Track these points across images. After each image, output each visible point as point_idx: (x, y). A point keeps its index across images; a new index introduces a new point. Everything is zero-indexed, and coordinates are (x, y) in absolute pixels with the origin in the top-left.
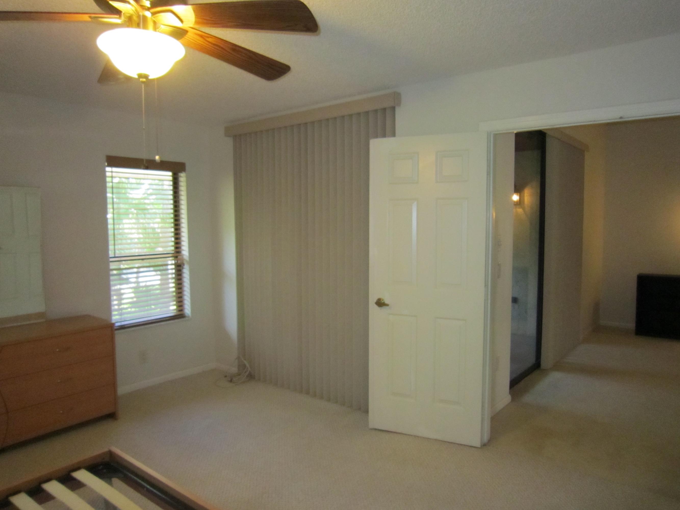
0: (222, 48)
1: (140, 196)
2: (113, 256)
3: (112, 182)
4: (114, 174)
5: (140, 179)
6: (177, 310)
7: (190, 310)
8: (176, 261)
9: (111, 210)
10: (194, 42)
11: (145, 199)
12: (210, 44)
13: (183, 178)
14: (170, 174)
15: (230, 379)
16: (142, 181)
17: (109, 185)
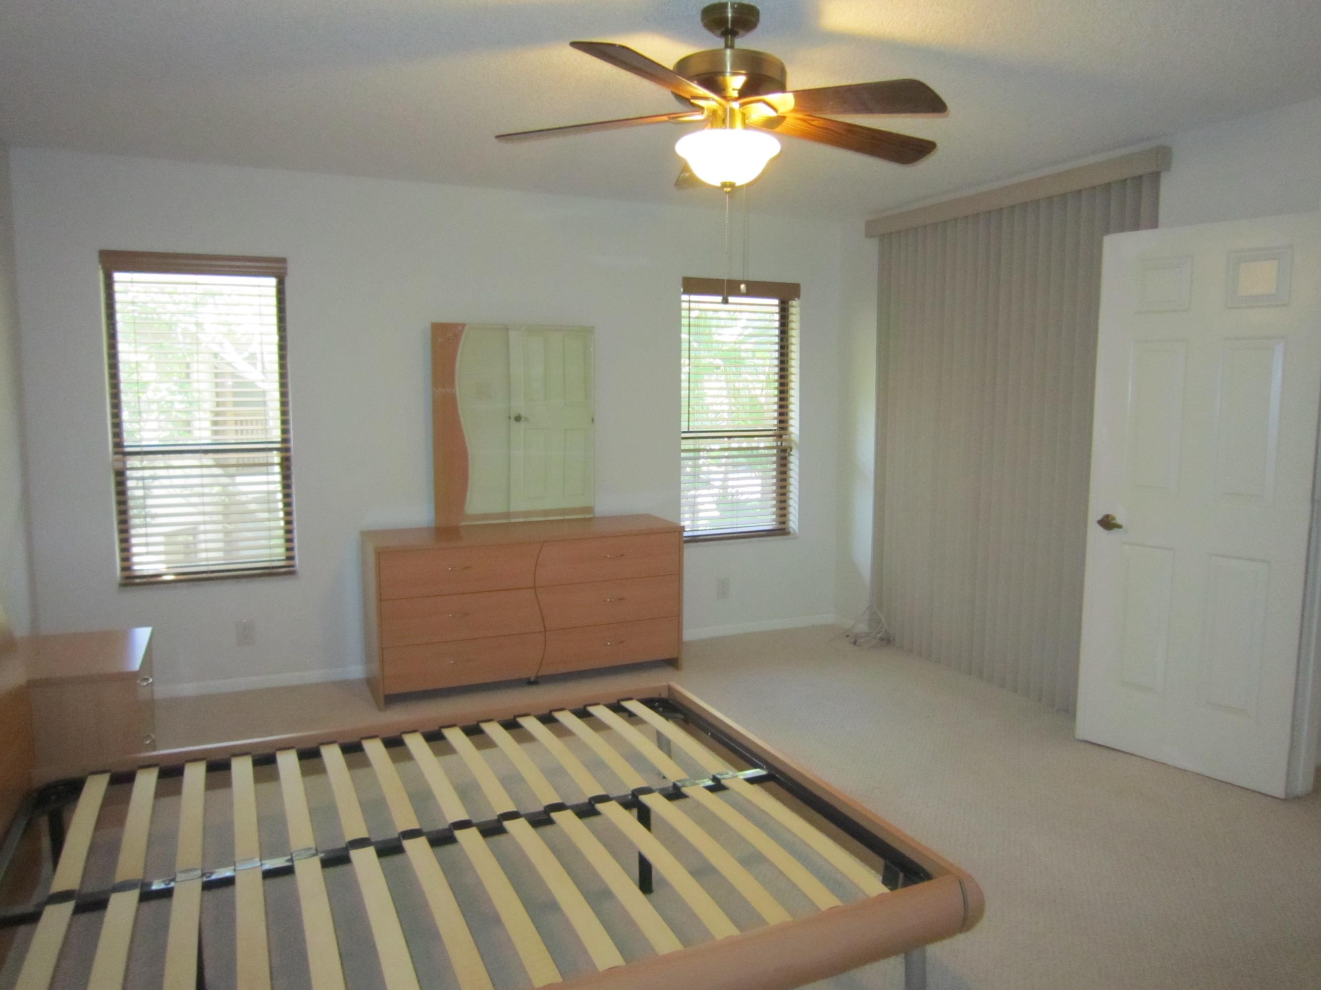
0: (834, 131)
1: (733, 339)
2: (687, 430)
3: (689, 317)
4: (693, 305)
5: (735, 311)
6: (777, 522)
7: (797, 522)
8: (779, 443)
9: (687, 362)
10: (795, 128)
11: (740, 343)
12: (818, 129)
13: (795, 308)
14: (776, 302)
15: (853, 641)
16: (737, 315)
17: (685, 321)
